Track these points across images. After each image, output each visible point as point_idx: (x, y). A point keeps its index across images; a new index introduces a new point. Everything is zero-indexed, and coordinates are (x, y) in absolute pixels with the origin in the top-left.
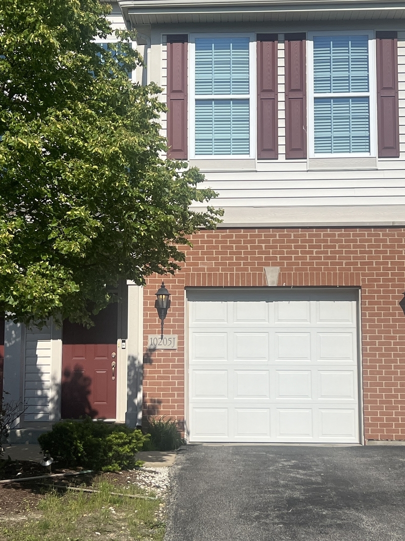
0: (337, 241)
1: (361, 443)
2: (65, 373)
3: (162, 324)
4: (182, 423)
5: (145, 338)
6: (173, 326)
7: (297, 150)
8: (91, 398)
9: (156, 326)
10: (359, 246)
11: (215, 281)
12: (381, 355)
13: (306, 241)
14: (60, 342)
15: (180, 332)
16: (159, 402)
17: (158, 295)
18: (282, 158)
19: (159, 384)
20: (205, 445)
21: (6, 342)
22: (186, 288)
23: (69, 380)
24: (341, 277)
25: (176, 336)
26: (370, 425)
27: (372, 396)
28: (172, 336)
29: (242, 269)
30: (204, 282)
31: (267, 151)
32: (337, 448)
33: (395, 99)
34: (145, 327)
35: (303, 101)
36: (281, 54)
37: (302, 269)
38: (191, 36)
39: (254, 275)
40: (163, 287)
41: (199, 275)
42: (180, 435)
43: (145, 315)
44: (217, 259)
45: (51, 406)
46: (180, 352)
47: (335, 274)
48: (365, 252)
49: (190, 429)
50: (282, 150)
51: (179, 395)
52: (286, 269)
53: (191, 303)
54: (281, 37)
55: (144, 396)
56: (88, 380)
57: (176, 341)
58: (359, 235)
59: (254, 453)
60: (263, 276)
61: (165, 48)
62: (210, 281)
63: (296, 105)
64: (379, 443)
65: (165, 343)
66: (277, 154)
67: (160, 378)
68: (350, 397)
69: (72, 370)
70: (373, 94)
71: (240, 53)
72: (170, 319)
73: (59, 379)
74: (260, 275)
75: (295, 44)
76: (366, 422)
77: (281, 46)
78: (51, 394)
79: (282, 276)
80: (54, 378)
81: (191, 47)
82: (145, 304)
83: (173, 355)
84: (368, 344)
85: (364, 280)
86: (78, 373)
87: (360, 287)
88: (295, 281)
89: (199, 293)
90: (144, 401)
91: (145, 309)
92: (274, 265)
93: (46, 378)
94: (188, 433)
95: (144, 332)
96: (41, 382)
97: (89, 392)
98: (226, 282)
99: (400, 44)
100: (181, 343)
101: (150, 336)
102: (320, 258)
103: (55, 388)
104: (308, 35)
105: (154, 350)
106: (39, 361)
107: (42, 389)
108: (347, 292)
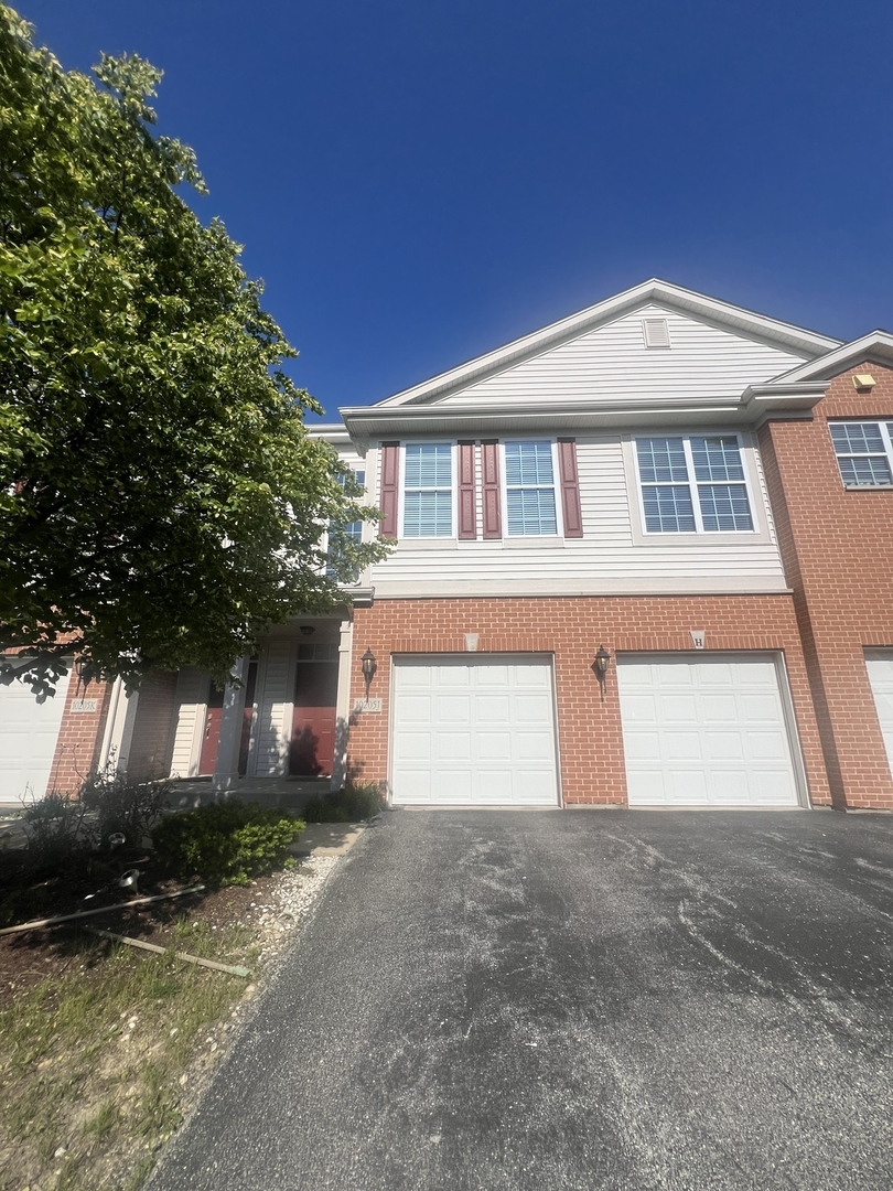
0: (531, 610)
1: (559, 806)
2: (296, 731)
3: (368, 686)
4: (384, 785)
5: (352, 701)
6: (378, 690)
7: (493, 532)
8: (317, 755)
9: (362, 690)
10: (551, 614)
11: (419, 647)
12: (576, 717)
13: (503, 610)
14: (292, 704)
15: (385, 696)
16: (363, 764)
17: (363, 660)
18: (480, 539)
19: (363, 747)
20: (406, 808)
21: (225, 704)
22: (392, 653)
23: (300, 737)
24: (535, 643)
25: (381, 699)
26: (569, 788)
27: (569, 758)
28: (377, 699)
29: (444, 636)
30: (409, 648)
31: (467, 532)
32: (538, 813)
33: (576, 490)
34: (352, 690)
35: (496, 492)
36: (478, 455)
37: (501, 636)
38: (402, 442)
39: (456, 640)
40: (369, 652)
41: (404, 641)
42: (381, 795)
43: (352, 679)
44: (421, 626)
45: (281, 762)
46: (385, 714)
47: (531, 640)
48: (557, 620)
49: (394, 789)
50: (480, 531)
51: (382, 758)
52: (486, 635)
53: (397, 668)
54: (478, 442)
55: (348, 758)
56: (315, 739)
57: (381, 703)
58: (550, 605)
59: (450, 825)
60: (462, 642)
61: (380, 451)
62: (414, 647)
63: (491, 495)
64: (578, 806)
65: (372, 706)
66: (476, 535)
67: (364, 740)
68: (547, 758)
69: (302, 729)
70: (557, 485)
71: (444, 457)
72: (375, 683)
73: (289, 739)
74: (461, 640)
75: (490, 448)
76: (566, 785)
77: (478, 449)
78: (283, 751)
79: (481, 642)
80: (285, 737)
81: (402, 450)
82: (353, 668)
83: (378, 718)
84: (563, 706)
85: (557, 646)
86: (308, 731)
87: (554, 652)
88: (493, 647)
89: (405, 657)
90: (348, 763)
91: (352, 673)
92: (474, 631)
93: (279, 737)
94: (391, 793)
95: (351, 696)
96: (275, 740)
97: (316, 750)
98: (429, 647)
99: (578, 447)
100: (385, 706)
101: (356, 699)
102: (516, 625)
103: (286, 744)
104: (500, 440)
105: (360, 712)
106: (273, 722)
107: (275, 747)
108: (542, 657)
